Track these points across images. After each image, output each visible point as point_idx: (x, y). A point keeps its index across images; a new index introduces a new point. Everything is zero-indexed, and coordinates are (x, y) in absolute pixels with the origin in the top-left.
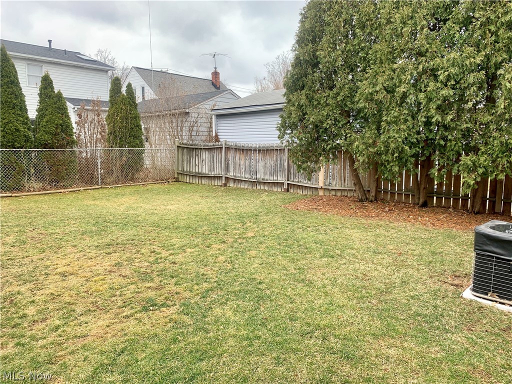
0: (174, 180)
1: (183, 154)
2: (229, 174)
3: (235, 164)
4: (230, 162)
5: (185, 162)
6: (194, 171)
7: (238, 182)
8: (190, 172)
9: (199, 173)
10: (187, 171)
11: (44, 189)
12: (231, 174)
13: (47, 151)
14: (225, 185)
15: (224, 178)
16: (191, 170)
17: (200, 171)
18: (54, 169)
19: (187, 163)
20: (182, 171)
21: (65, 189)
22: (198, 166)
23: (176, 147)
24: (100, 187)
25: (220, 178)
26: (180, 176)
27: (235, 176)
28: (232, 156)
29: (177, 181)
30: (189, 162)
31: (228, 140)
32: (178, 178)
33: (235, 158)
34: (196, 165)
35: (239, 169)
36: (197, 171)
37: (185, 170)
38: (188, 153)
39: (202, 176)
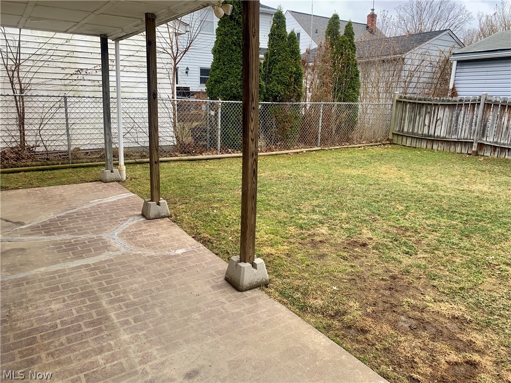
0: (388, 142)
1: (404, 111)
2: (485, 139)
3: (499, 127)
4: (489, 124)
5: (406, 121)
6: (420, 132)
7: (501, 151)
8: (413, 133)
9: (431, 136)
10: (408, 132)
11: (271, 150)
12: (490, 139)
13: (277, 105)
14: (476, 154)
15: (475, 145)
16: (416, 131)
17: (431, 132)
18: (281, 126)
19: (409, 122)
20: (399, 131)
21: (288, 149)
22: (429, 127)
23: (395, 101)
24: (320, 148)
25: (467, 143)
26: (395, 138)
27: (496, 143)
28: (494, 116)
29: (391, 143)
30: (413, 121)
31: (489, 94)
32: (392, 140)
33: (501, 118)
34: (425, 125)
35: (506, 134)
36: (426, 132)
37: (405, 130)
38: (413, 110)
39: (432, 140)
